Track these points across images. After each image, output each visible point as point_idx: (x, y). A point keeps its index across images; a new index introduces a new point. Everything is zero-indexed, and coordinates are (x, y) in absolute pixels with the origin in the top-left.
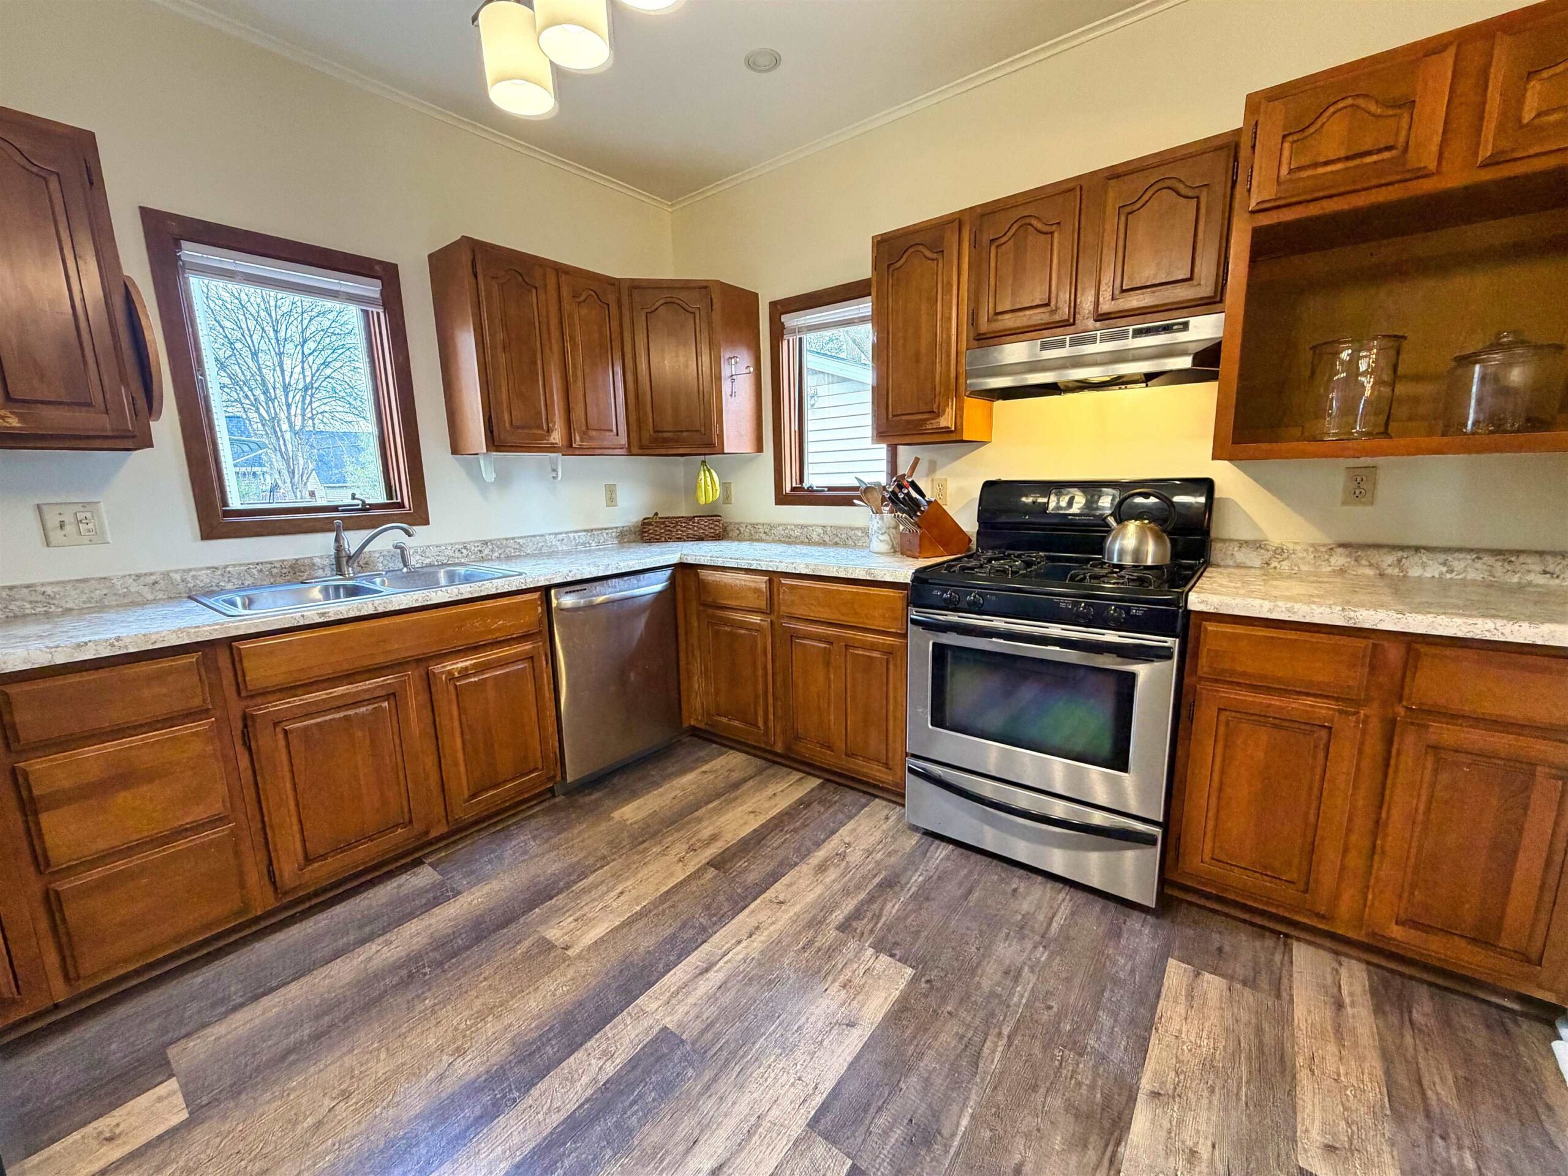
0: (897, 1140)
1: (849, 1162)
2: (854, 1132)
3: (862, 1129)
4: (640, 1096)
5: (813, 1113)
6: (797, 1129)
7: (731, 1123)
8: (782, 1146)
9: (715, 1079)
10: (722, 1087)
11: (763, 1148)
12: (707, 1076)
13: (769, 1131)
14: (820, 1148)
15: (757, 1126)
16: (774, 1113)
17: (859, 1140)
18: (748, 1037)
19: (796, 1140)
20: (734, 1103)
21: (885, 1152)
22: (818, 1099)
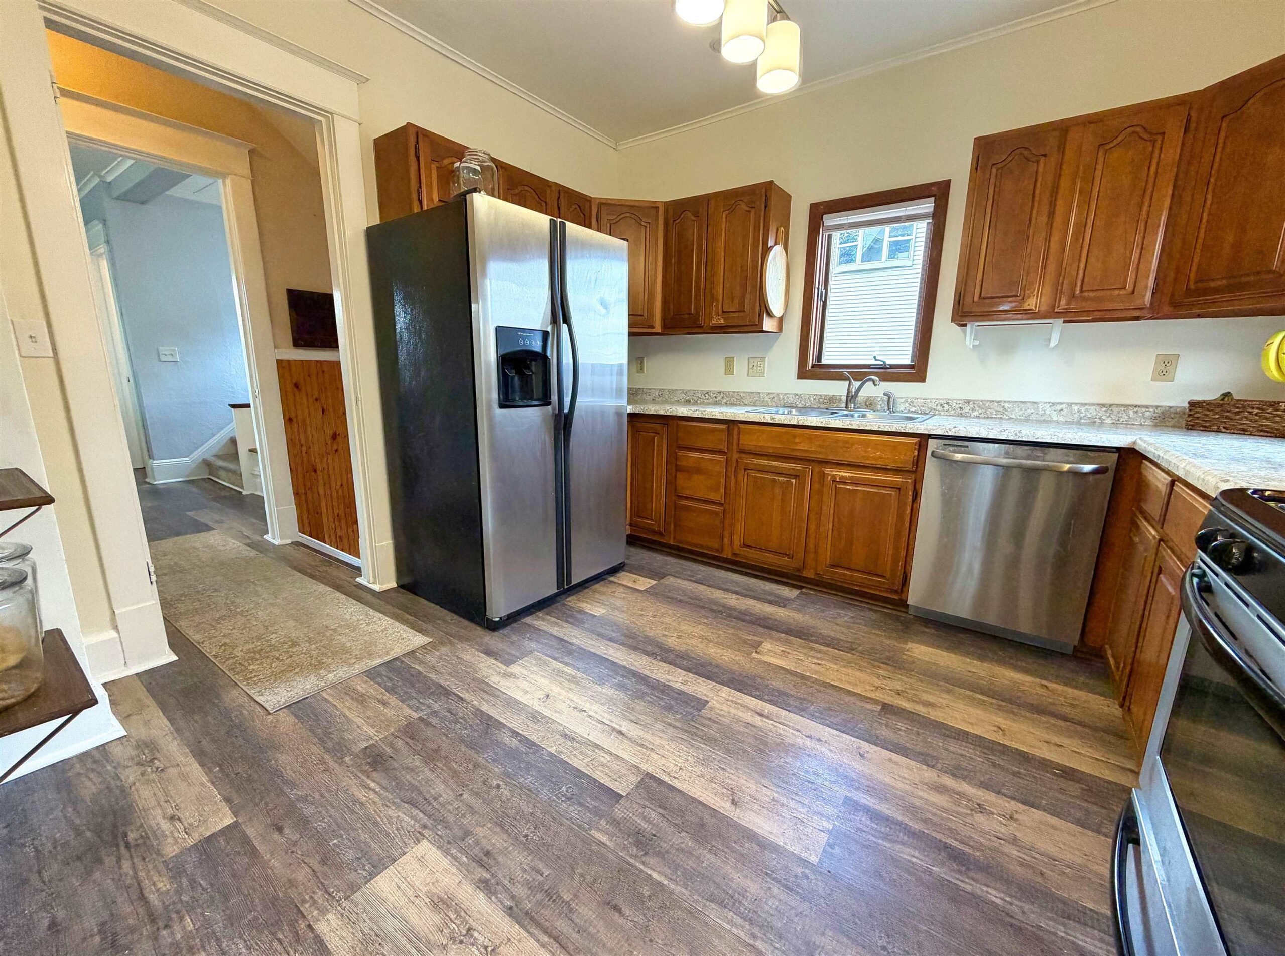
0: (639, 824)
1: (624, 794)
2: (644, 798)
3: (647, 803)
4: (661, 699)
5: (657, 776)
6: (645, 767)
7: (648, 737)
8: (635, 761)
9: (675, 727)
10: (671, 731)
11: (633, 752)
12: (678, 724)
13: (644, 754)
14: (634, 779)
15: (647, 748)
16: (655, 757)
17: (638, 801)
18: (709, 740)
19: (637, 767)
20: (660, 737)
21: (631, 815)
22: (667, 779)
